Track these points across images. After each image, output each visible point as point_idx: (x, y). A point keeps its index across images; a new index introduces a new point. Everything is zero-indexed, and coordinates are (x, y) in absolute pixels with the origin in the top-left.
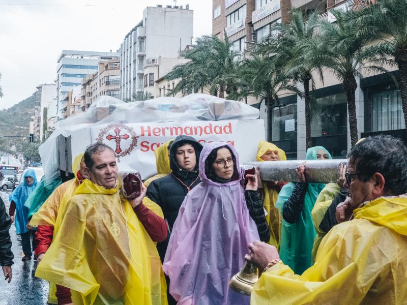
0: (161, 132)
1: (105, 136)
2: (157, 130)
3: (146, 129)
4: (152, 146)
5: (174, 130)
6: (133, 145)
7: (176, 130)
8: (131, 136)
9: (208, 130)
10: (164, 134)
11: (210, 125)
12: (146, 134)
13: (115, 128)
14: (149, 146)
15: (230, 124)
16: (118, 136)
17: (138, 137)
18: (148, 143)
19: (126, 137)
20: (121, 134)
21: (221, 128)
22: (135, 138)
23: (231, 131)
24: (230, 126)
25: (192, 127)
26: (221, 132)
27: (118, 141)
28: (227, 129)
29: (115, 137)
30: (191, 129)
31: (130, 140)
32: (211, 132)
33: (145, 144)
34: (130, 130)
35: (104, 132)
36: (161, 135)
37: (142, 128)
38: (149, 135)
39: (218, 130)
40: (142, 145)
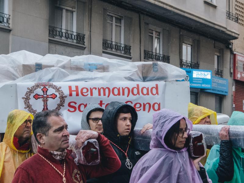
0: (89, 93)
1: (32, 95)
2: (85, 90)
3: (74, 88)
4: (79, 106)
5: (102, 91)
6: (61, 105)
7: (104, 90)
8: (58, 96)
9: (135, 91)
10: (92, 94)
11: (138, 85)
12: (74, 93)
13: (42, 87)
14: (77, 106)
15: (157, 85)
16: (45, 96)
17: (66, 97)
18: (76, 103)
19: (54, 97)
20: (49, 93)
21: (148, 89)
22: (63, 98)
23: (157, 93)
24: (157, 88)
25: (119, 88)
26: (148, 94)
27: (45, 101)
28: (154, 91)
29: (43, 97)
30: (119, 90)
31: (57, 100)
32: (138, 93)
33: (72, 104)
34: (58, 89)
35: (31, 91)
36: (89, 95)
37: (70, 87)
38: (77, 95)
39: (145, 91)
40: (69, 105)
